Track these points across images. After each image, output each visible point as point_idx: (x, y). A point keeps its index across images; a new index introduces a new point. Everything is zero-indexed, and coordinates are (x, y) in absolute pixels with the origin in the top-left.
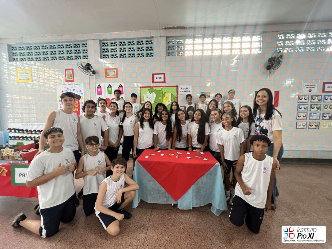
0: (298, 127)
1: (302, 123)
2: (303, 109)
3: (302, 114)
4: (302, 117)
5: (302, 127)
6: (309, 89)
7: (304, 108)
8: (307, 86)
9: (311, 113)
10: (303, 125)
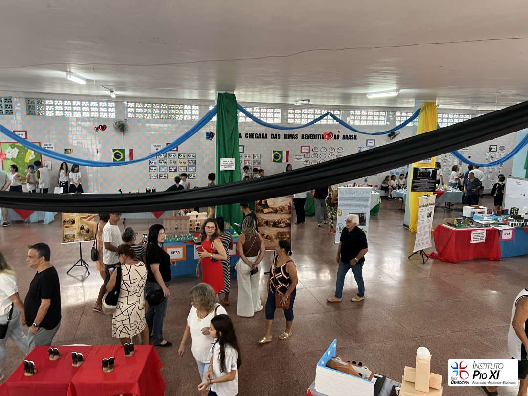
0: (151, 178)
1: (154, 175)
2: (153, 164)
3: (153, 168)
4: (153, 170)
5: (154, 177)
6: (156, 148)
7: (155, 163)
8: (155, 146)
9: (160, 167)
10: (155, 177)
